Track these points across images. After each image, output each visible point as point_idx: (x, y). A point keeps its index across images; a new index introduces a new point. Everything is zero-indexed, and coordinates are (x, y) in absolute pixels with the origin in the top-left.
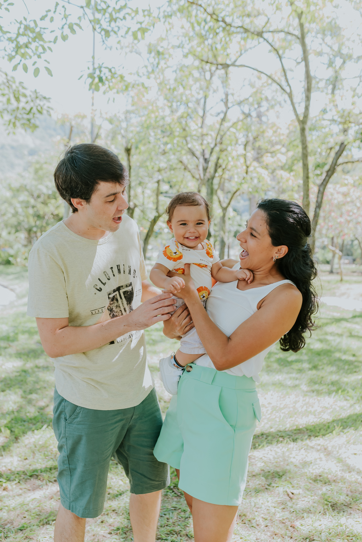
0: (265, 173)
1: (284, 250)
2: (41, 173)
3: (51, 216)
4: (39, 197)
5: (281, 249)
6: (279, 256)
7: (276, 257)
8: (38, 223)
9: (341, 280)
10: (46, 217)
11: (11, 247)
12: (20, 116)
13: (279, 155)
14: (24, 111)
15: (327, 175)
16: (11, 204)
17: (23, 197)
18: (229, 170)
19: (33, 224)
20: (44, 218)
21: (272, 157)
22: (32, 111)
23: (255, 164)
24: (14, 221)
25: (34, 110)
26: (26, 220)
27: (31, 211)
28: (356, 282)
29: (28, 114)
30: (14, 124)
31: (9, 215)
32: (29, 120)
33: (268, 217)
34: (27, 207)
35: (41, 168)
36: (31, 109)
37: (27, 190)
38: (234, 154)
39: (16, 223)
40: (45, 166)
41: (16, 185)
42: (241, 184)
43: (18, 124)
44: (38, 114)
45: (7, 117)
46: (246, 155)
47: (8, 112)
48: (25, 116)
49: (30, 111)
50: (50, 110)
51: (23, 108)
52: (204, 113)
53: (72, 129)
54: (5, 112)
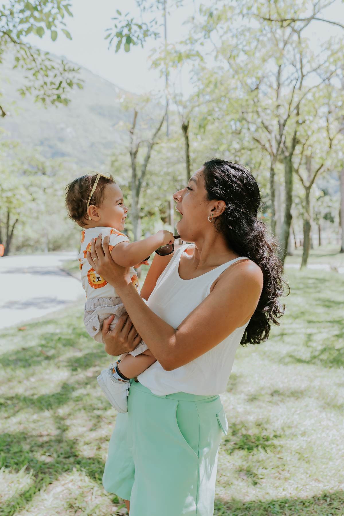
2: (116, 164)
12: (50, 92)
14: (53, 86)
18: (310, 146)
23: (340, 136)
25: (64, 85)
29: (57, 89)
30: (44, 100)
32: (59, 97)
36: (61, 83)
38: (315, 126)
43: (48, 100)
44: (68, 88)
45: (35, 92)
46: (328, 126)
47: (35, 88)
48: (56, 92)
49: (60, 86)
50: (81, 83)
51: (52, 83)
52: (279, 85)
53: (136, 114)
54: (33, 89)
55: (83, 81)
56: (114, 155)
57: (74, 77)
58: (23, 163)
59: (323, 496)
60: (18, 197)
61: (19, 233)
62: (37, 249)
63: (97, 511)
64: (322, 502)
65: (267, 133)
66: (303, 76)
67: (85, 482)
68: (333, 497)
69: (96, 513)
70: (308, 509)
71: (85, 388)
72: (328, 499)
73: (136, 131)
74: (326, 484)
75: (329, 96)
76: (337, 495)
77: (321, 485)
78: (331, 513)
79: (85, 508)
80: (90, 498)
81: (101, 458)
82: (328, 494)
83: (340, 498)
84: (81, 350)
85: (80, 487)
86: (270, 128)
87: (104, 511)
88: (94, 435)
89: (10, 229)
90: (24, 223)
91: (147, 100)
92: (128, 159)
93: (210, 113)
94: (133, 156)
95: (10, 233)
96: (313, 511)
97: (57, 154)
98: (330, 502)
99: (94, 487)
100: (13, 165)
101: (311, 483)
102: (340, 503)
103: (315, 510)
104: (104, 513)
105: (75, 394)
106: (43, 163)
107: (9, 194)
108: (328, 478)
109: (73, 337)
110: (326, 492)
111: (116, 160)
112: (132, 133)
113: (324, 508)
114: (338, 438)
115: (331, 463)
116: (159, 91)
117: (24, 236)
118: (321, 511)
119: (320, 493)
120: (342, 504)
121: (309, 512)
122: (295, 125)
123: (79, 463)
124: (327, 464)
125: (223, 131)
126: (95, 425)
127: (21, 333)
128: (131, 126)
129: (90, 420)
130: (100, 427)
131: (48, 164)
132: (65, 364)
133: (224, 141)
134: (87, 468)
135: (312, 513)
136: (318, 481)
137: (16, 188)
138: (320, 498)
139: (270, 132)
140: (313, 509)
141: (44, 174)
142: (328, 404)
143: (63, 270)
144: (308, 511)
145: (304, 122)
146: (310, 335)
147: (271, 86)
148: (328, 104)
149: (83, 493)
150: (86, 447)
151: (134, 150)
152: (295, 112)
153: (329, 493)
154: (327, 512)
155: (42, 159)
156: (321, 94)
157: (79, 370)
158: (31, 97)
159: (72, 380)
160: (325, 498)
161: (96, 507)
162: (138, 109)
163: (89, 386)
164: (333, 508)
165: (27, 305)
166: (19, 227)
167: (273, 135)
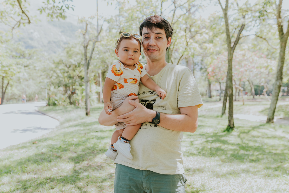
0: (196, 45)
2: (70, 53)
3: (77, 77)
4: (70, 67)
8: (70, 81)
9: (244, 104)
10: (75, 78)
11: (56, 95)
12: (56, 11)
13: (204, 35)
14: (58, 8)
15: (234, 44)
16: (54, 71)
17: (62, 67)
18: (176, 45)
19: (68, 82)
20: (73, 78)
21: (200, 36)
22: (63, 8)
23: (191, 41)
24: (57, 81)
26: (63, 80)
27: (66, 74)
28: (252, 105)
29: (60, 10)
30: (52, 16)
31: (54, 78)
32: (61, 14)
34: (64, 73)
35: (70, 50)
36: (62, 6)
37: (63, 63)
38: (180, 35)
39: (58, 82)
40: (72, 49)
41: (57, 60)
42: (184, 52)
43: (54, 16)
44: (66, 10)
45: (47, 11)
46: (186, 35)
47: (48, 9)
48: (59, 11)
49: (61, 8)
50: (73, 7)
51: (57, 7)
53: (87, 25)
54: (47, 9)
56: (69, 48)
58: (12, 51)
60: (12, 70)
61: (9, 91)
62: (19, 100)
89: (4, 89)
90: (12, 86)
94: (85, 48)
95: (4, 91)
97: (28, 47)
100: (7, 52)
106: (23, 51)
107: (7, 69)
112: (84, 35)
117: (11, 93)
127: (35, 145)
128: (84, 32)
131: (27, 52)
137: (11, 65)
141: (24, 57)
143: (39, 112)
146: (192, 142)
151: (86, 45)
155: (23, 49)
158: (45, 14)
162: (88, 22)
165: (25, 131)
166: (9, 88)
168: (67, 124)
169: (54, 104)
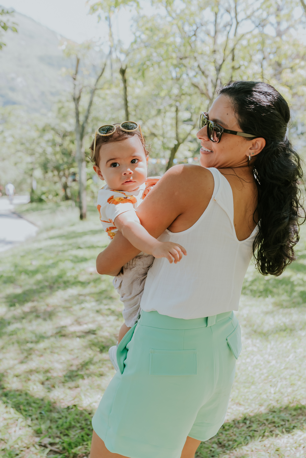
1: (261, 142)
4: (65, 135)
5: (256, 142)
6: (255, 152)
7: (251, 154)
8: (65, 160)
11: (43, 185)
20: (70, 155)
26: (53, 158)
27: (58, 149)
31: (38, 155)
33: (236, 102)
34: (54, 146)
37: (53, 129)
46: (262, 72)
52: (216, 32)
53: (78, 61)
55: (17, 25)
56: (60, 101)
57: (8, 20)
59: (243, 419)
63: (19, 442)
64: (241, 425)
65: (203, 77)
66: (238, 23)
67: (10, 413)
68: (253, 419)
69: (18, 444)
70: (227, 432)
71: (21, 322)
72: (248, 422)
73: (78, 77)
74: (247, 407)
75: (263, 43)
76: (257, 417)
77: (242, 409)
78: (249, 436)
79: (8, 440)
80: (14, 429)
81: (29, 390)
82: (248, 417)
83: (259, 421)
84: (21, 286)
85: (5, 419)
86: (207, 72)
87: (26, 441)
88: (24, 367)
91: (89, 47)
92: (72, 105)
93: (149, 58)
94: (76, 102)
96: (232, 434)
98: (250, 425)
99: (19, 418)
101: (232, 407)
102: (259, 426)
103: (235, 433)
104: (26, 444)
105: (11, 328)
108: (249, 401)
109: (14, 274)
110: (246, 415)
111: (63, 107)
112: (75, 79)
113: (243, 431)
114: (262, 363)
115: (253, 387)
116: (100, 38)
118: (240, 434)
119: (239, 417)
120: (261, 426)
121: (228, 436)
122: (231, 71)
123: (6, 395)
124: (249, 387)
125: (164, 77)
126: (27, 357)
128: (73, 72)
129: (22, 353)
130: (32, 359)
132: (4, 300)
133: (164, 87)
134: (14, 400)
135: (231, 436)
136: (239, 404)
138: (240, 422)
139: (207, 76)
140: (233, 433)
142: (255, 332)
143: (14, 213)
144: (227, 434)
145: (239, 68)
147: (208, 34)
148: (262, 51)
149: (8, 424)
150: (15, 379)
151: (77, 96)
152: (230, 57)
153: (250, 416)
154: (246, 435)
156: (256, 40)
157: (17, 305)
159: (9, 316)
160: (245, 421)
161: (18, 438)
162: (80, 56)
163: (24, 321)
164: (251, 431)
167: (209, 79)
168: (45, 235)
169: (40, 200)
